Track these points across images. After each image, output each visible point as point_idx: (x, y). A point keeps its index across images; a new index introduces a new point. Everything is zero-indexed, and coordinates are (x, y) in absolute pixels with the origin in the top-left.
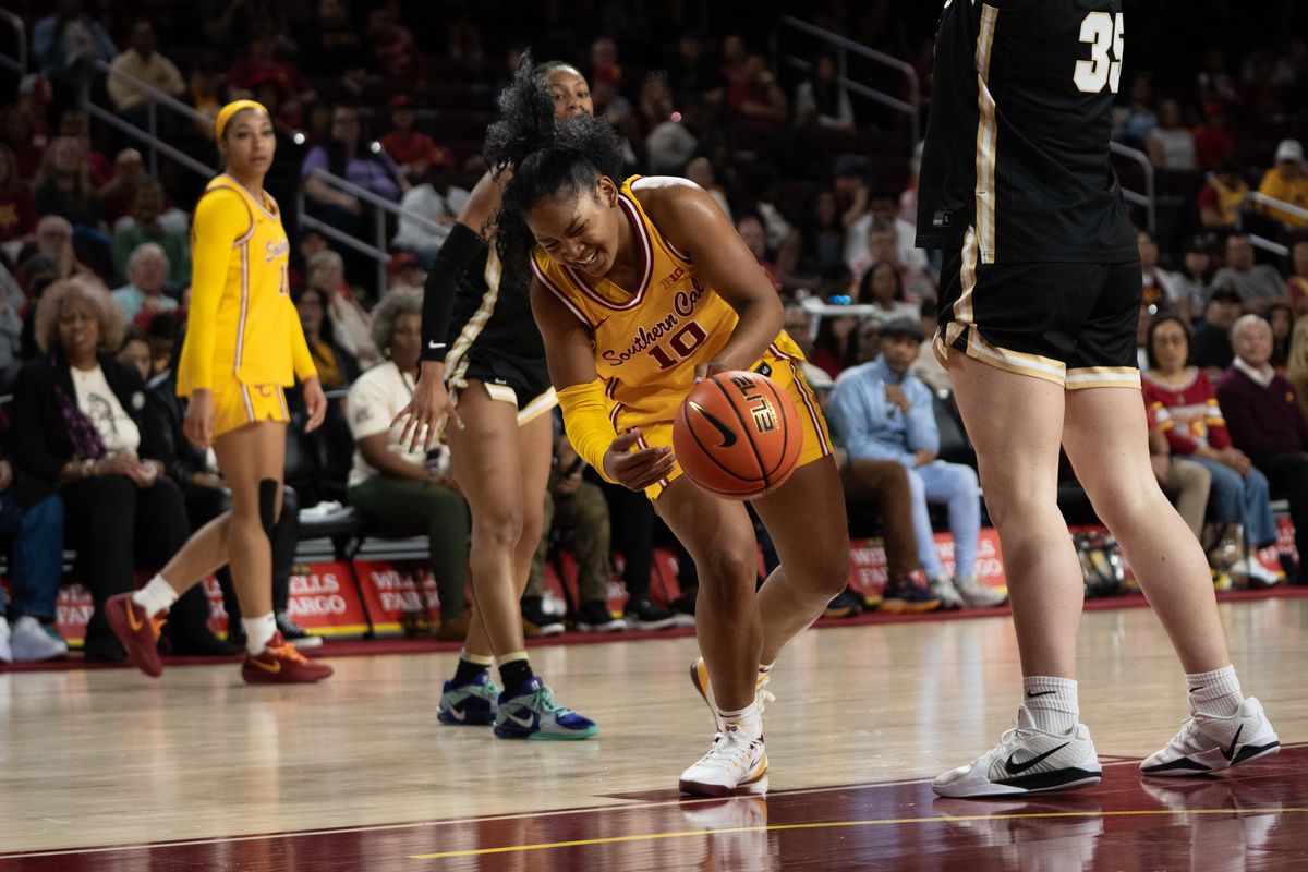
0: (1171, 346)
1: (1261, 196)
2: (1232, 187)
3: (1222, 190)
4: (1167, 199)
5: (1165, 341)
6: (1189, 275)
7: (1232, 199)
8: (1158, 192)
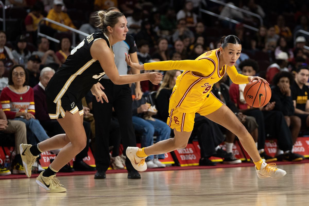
0: (19, 77)
1: (47, 19)
2: (38, 17)
3: (34, 18)
4: (10, 20)
5: (17, 75)
6: (19, 51)
7: (37, 21)
8: (7, 17)
